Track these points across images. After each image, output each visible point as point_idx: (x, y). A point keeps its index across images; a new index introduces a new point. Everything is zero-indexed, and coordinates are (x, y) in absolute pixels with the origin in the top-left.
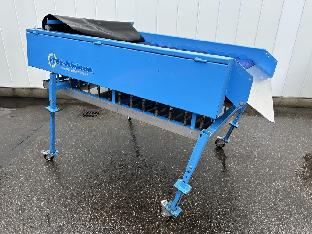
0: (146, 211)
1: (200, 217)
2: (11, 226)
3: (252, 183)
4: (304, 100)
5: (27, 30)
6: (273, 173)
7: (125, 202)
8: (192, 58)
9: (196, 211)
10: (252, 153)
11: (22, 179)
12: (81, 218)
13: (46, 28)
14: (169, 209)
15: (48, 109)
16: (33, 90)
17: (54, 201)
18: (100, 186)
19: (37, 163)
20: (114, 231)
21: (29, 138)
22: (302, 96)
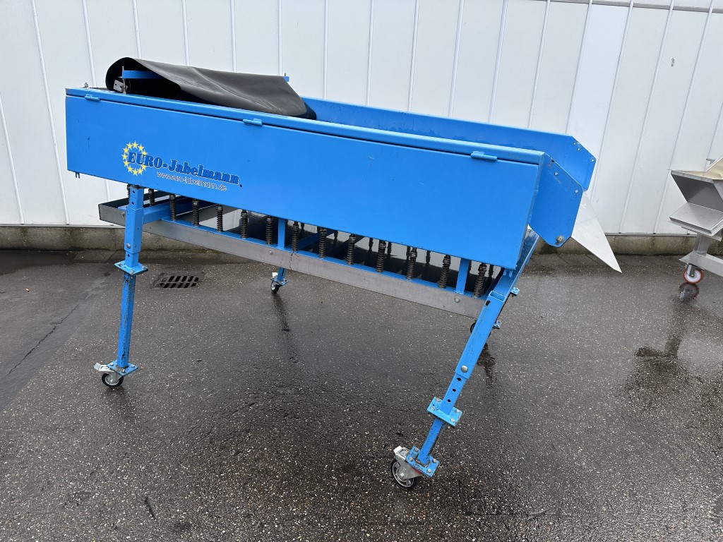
0: (359, 474)
1: (471, 476)
2: (65, 531)
3: (557, 404)
4: (627, 238)
5: (67, 90)
6: (594, 385)
7: (310, 461)
8: (466, 152)
9: (461, 466)
10: (547, 347)
11: (60, 432)
12: (225, 501)
13: (115, 87)
14: (413, 463)
15: (122, 268)
16: (29, 230)
17: (151, 471)
18: (248, 431)
19: (84, 394)
20: (302, 519)
21: (46, 341)
22: (624, 232)
